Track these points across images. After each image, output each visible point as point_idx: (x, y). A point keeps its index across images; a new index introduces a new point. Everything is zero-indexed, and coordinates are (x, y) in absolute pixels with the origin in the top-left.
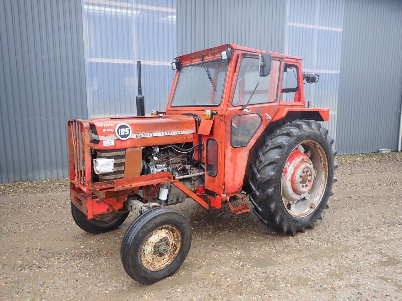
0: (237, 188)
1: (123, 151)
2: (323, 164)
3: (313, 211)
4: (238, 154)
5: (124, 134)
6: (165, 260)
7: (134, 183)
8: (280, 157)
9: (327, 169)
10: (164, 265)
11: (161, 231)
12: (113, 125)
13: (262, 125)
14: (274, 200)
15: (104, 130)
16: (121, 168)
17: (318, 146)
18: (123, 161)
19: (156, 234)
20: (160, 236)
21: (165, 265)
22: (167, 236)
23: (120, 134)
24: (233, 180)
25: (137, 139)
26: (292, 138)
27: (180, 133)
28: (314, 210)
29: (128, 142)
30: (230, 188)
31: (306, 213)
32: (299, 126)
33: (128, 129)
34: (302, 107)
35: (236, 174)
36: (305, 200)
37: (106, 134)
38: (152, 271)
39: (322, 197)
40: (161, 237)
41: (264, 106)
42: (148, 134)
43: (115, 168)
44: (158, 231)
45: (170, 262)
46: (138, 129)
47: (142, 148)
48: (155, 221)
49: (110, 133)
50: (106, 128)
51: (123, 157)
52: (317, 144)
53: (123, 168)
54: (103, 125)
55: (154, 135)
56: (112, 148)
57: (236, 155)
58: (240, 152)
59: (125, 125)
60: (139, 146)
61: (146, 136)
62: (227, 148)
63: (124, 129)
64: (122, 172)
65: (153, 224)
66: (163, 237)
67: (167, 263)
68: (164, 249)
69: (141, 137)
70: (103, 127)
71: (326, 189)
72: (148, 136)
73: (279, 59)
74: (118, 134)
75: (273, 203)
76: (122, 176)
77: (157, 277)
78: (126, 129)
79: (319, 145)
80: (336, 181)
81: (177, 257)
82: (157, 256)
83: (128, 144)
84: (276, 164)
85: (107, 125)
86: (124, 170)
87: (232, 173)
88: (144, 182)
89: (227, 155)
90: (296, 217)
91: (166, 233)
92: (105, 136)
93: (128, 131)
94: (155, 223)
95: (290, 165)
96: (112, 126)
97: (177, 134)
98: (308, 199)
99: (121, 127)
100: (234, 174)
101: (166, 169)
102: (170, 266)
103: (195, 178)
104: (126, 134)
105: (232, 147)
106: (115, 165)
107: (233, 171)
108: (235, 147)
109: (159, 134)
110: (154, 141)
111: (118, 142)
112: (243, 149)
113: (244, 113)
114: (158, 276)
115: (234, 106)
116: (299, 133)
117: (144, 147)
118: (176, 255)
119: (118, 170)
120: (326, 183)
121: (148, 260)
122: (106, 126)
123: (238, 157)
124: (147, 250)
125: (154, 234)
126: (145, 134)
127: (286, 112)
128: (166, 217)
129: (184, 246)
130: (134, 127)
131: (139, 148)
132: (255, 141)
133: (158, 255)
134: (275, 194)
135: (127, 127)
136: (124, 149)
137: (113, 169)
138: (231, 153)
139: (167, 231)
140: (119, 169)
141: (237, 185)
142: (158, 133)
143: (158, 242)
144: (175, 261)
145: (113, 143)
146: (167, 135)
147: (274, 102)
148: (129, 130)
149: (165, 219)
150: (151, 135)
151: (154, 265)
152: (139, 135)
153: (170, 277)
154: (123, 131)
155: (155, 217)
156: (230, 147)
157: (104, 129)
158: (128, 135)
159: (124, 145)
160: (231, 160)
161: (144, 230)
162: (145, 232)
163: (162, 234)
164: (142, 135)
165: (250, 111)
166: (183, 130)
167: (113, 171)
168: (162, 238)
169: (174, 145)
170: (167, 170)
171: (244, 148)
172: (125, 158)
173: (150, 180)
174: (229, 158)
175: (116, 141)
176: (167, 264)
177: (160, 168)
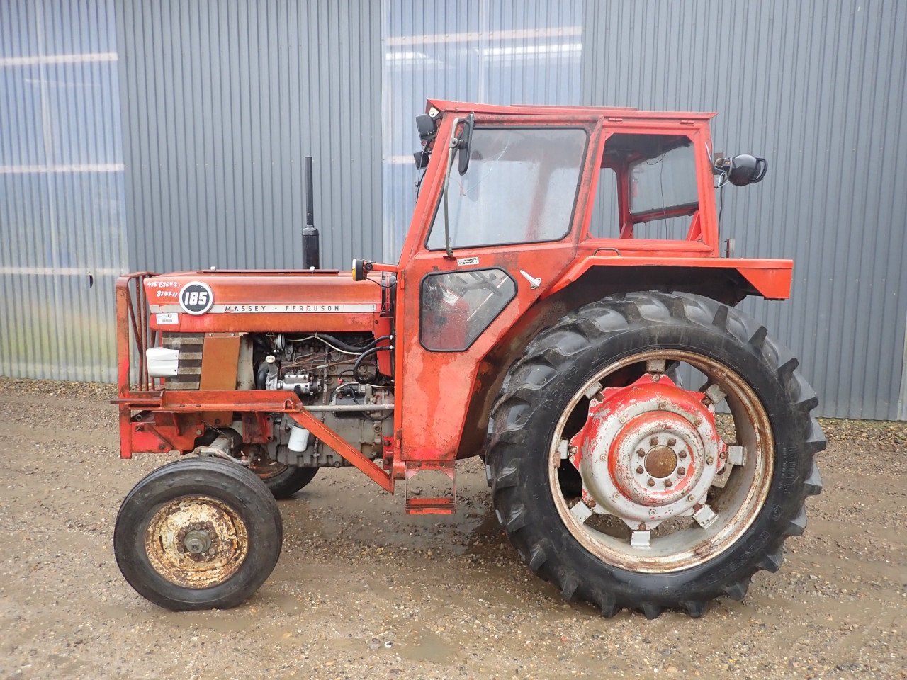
0: (438, 452)
1: (199, 337)
2: (757, 430)
3: (699, 563)
4: (443, 369)
5: (195, 303)
6: (215, 571)
7: (210, 403)
8: (541, 387)
9: (772, 449)
10: (208, 582)
11: (199, 506)
12: (178, 285)
13: (517, 301)
14: (518, 500)
15: (159, 294)
16: (193, 371)
17: (723, 371)
18: (198, 356)
19: (188, 510)
20: (194, 516)
21: (211, 581)
22: (211, 520)
23: (186, 303)
24: (428, 430)
25: (228, 316)
26: (593, 341)
27: (337, 308)
28: (703, 561)
29: (207, 321)
30: (419, 450)
31: (668, 563)
32: (622, 309)
33: (205, 293)
34: (699, 254)
35: (437, 416)
36: (698, 529)
37: (164, 301)
38: (175, 585)
39: (744, 530)
40: (197, 519)
41: (524, 251)
42: (253, 307)
43: (181, 369)
44: (194, 506)
45: (222, 579)
46: (230, 295)
47: (241, 334)
48: (171, 482)
49: (170, 301)
50: (163, 289)
51: (198, 348)
52: (716, 365)
53: (198, 371)
54: (158, 285)
55: (266, 310)
56: (173, 330)
57: (436, 371)
58: (447, 363)
59: (200, 286)
60: (231, 329)
61: (247, 310)
62: (408, 351)
63: (196, 294)
64: (197, 379)
65: (167, 488)
66: (200, 520)
67: (216, 579)
68: (195, 544)
69: (236, 312)
70: (157, 288)
71: (763, 508)
72: (253, 311)
73: (584, 125)
74: (184, 302)
75: (518, 509)
76: (195, 386)
77: (185, 600)
78: (202, 294)
79: (726, 371)
80: (815, 490)
81: (237, 573)
82: (187, 557)
83: (207, 323)
84: (528, 406)
85: (166, 285)
86: (200, 375)
87: (425, 414)
88: (232, 405)
89: (408, 366)
90: (619, 566)
91: (211, 514)
92: (161, 305)
93: (205, 298)
94: (170, 485)
95: (608, 415)
96: (175, 286)
97: (326, 310)
98: (706, 527)
99: (191, 289)
100: (431, 416)
101: (306, 386)
102: (219, 588)
103: (382, 414)
104: (200, 303)
105: (422, 350)
106: (182, 363)
107: (428, 409)
108: (431, 351)
109: (281, 309)
110: (269, 323)
111: (185, 319)
112: (456, 358)
113: (460, 267)
114: (187, 598)
115: (431, 251)
116: (623, 327)
117: (246, 333)
118: (236, 567)
119: (187, 373)
120: (766, 490)
121: (172, 560)
122: (164, 286)
123: (441, 375)
124: (166, 538)
125: (182, 509)
126: (246, 307)
127: (582, 269)
128: (199, 478)
129: (254, 554)
130: (223, 290)
131: (233, 334)
132: (495, 340)
133: (188, 555)
134: (521, 485)
135: (204, 290)
136: (201, 334)
137: (177, 369)
138: (421, 365)
139: (214, 511)
140: (189, 371)
141: (439, 445)
142: (276, 306)
143: (187, 528)
144: (232, 580)
145: (175, 320)
146: (301, 311)
147: (560, 240)
148: (208, 296)
149: (195, 483)
150: (260, 310)
151: (187, 574)
152: (233, 307)
153: (218, 610)
154: (193, 298)
155: (172, 473)
156: (417, 350)
157: (159, 292)
158: (203, 307)
159: (198, 326)
160: (422, 380)
161: (146, 495)
162: (147, 498)
163: (203, 513)
164: (240, 307)
165: (476, 262)
166: (344, 304)
167: (176, 374)
168: (196, 521)
169: (325, 336)
170: (308, 387)
171: (459, 355)
172: (202, 351)
173: (246, 403)
174: (417, 376)
175: (182, 316)
176: (214, 582)
177: (292, 382)
